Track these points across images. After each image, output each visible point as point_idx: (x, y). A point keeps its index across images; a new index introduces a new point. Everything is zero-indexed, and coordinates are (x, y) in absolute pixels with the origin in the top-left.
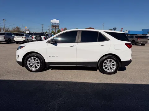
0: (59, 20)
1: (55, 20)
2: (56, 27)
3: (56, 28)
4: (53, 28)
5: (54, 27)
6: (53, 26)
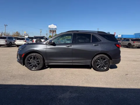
0: (56, 25)
1: (53, 25)
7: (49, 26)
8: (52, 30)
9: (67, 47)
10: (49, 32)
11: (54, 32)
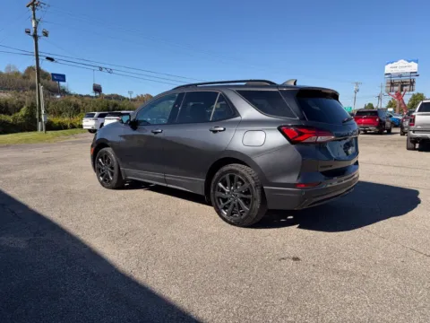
0: (416, 61)
1: (402, 63)
2: (402, 86)
3: (402, 90)
4: (390, 91)
5: (396, 88)
6: (392, 84)
7: (388, 69)
8: (397, 80)
9: (153, 134)
10: (384, 89)
11: (405, 88)
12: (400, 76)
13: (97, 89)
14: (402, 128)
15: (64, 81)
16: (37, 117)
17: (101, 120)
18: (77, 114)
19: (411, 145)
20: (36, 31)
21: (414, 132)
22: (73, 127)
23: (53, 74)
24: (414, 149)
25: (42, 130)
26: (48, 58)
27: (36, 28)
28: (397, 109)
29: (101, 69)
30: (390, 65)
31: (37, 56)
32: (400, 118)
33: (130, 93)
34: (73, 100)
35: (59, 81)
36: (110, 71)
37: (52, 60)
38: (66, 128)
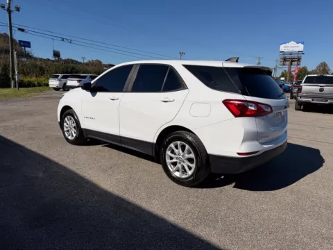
0: (303, 43)
1: (292, 44)
2: (292, 61)
3: (291, 64)
4: (283, 65)
5: (287, 63)
6: (285, 60)
7: (283, 48)
8: (288, 57)
10: (279, 63)
11: (293, 63)
12: (291, 53)
13: (56, 54)
14: (292, 94)
15: (29, 47)
16: (11, 76)
17: (64, 80)
18: (42, 75)
19: (298, 107)
20: (9, 7)
21: (301, 97)
22: (40, 85)
23: (20, 41)
24: (300, 110)
25: (15, 87)
26: (19, 29)
27: (9, 4)
28: (288, 79)
29: (63, 40)
30: (284, 45)
31: (11, 27)
32: (290, 85)
33: (84, 58)
34: (38, 63)
35: (25, 47)
36: (70, 42)
37: (23, 30)
38: (34, 86)
